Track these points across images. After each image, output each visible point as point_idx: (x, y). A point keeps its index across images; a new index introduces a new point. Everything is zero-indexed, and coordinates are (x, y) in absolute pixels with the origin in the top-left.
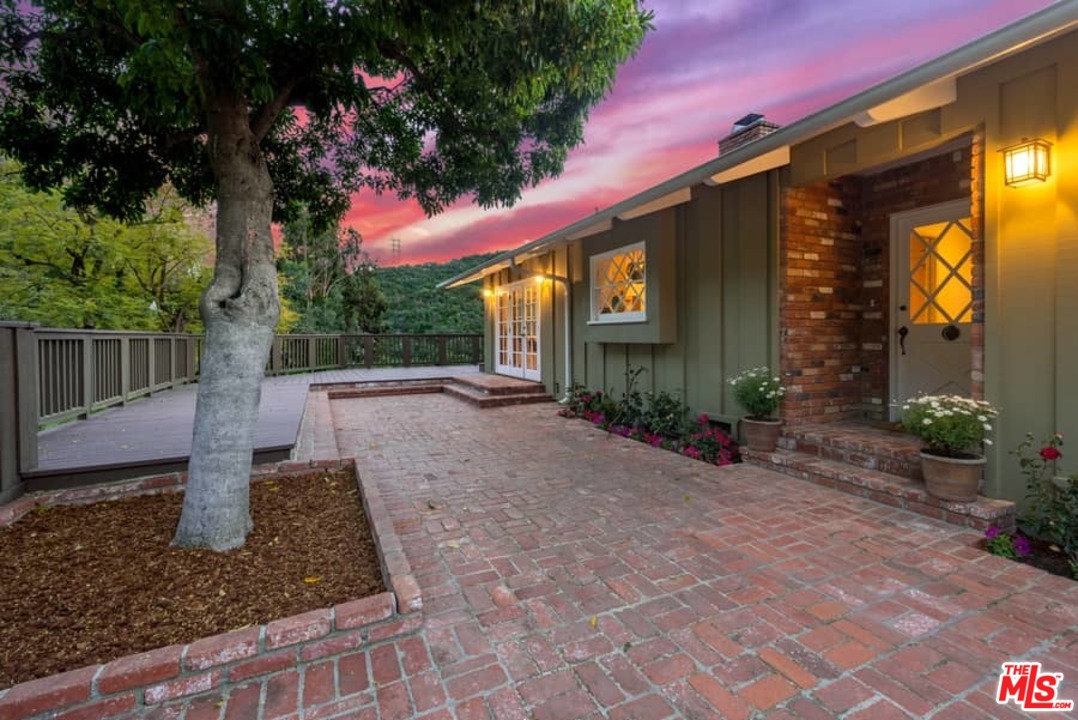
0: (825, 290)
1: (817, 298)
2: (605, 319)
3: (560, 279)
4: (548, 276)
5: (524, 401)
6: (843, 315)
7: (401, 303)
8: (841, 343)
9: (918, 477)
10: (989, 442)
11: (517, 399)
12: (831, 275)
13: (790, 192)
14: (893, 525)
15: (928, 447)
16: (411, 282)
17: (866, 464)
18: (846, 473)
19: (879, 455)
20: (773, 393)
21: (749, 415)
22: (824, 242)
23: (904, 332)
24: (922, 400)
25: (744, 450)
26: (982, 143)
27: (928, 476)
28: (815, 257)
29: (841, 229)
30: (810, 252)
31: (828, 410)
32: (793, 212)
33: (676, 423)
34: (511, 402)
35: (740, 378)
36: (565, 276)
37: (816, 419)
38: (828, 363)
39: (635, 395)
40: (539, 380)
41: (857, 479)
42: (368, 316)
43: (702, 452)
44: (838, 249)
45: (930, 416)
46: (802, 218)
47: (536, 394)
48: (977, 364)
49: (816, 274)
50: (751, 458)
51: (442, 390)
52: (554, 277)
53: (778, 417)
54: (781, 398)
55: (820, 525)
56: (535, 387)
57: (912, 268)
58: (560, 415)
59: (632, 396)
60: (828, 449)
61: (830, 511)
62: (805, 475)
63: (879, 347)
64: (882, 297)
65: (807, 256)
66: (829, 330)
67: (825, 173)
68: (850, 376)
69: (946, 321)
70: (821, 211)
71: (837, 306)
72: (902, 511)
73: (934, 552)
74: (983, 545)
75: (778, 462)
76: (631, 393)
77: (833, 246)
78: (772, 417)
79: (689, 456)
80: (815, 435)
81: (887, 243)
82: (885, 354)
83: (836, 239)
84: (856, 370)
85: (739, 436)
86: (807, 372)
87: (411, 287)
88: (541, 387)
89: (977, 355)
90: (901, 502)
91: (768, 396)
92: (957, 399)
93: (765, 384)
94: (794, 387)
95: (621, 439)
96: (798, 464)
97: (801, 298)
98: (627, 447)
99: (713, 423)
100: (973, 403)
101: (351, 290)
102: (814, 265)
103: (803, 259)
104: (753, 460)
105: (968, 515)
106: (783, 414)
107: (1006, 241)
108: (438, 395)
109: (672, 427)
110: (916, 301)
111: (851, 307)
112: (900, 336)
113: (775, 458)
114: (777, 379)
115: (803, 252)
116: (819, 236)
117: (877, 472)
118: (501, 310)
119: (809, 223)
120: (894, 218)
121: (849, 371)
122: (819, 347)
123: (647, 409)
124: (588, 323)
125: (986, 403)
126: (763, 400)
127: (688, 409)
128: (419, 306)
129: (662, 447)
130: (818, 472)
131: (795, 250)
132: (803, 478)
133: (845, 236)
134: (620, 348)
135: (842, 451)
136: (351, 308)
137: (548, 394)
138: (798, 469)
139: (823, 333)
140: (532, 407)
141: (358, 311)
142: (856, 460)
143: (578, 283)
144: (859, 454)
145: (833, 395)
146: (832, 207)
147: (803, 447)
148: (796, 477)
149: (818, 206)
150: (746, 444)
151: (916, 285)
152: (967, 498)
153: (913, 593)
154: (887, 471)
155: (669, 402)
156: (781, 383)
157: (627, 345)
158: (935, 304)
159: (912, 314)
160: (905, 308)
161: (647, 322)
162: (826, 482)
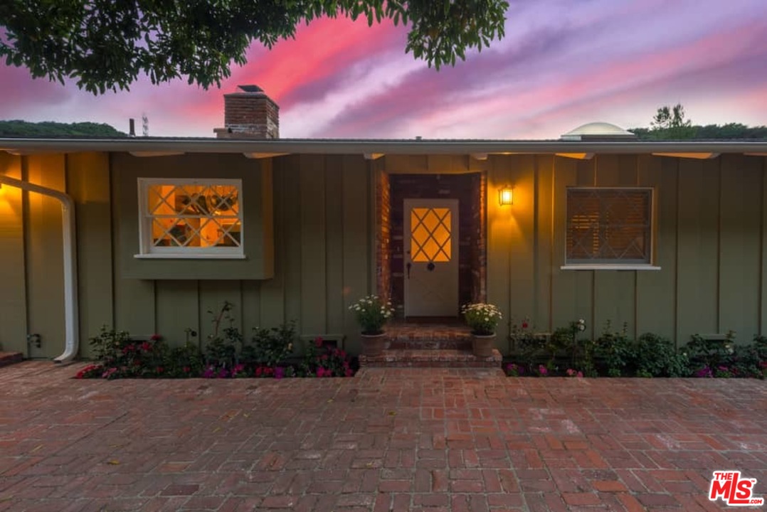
0: (388, 241)
1: (387, 247)
2: (164, 253)
6: (390, 256)
17: (435, 347)
18: (431, 356)
19: (441, 340)
22: (388, 210)
23: (409, 266)
28: (386, 219)
32: (383, 188)
36: (63, 190)
41: (442, 358)
43: (332, 370)
46: (384, 193)
50: (368, 362)
57: (413, 230)
60: (413, 343)
62: (410, 364)
63: (399, 275)
64: (401, 246)
69: (427, 260)
71: (389, 251)
74: (508, 374)
75: (391, 360)
79: (323, 376)
81: (403, 214)
82: (401, 279)
90: (465, 364)
96: (403, 358)
97: (384, 246)
102: (386, 224)
104: (371, 364)
105: (492, 360)
110: (414, 248)
112: (408, 268)
115: (384, 216)
120: (406, 201)
124: (136, 256)
129: (285, 376)
130: (419, 360)
132: (408, 366)
135: (420, 343)
138: (405, 361)
142: (429, 346)
143: (98, 203)
144: (431, 342)
147: (398, 345)
148: (404, 367)
154: (448, 349)
157: (199, 281)
158: (423, 251)
159: (413, 256)
160: (409, 252)
161: (246, 259)
162: (423, 364)
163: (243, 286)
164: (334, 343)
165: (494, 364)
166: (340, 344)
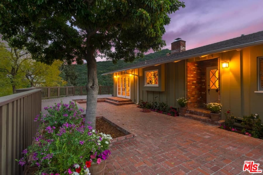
0: (195, 82)
1: (193, 84)
2: (148, 85)
3: (136, 75)
4: (133, 75)
5: (127, 104)
6: (198, 87)
7: (78, 75)
8: (198, 92)
9: (210, 117)
10: (221, 111)
11: (126, 103)
12: (196, 79)
13: (188, 63)
14: (206, 125)
15: (211, 112)
16: (81, 69)
17: (202, 115)
18: (198, 117)
19: (204, 114)
20: (185, 102)
21: (181, 106)
22: (194, 72)
23: (209, 90)
24: (210, 104)
25: (180, 113)
26: (219, 60)
27: (212, 117)
28: (193, 75)
29: (198, 70)
30: (192, 74)
31: (195, 105)
32: (189, 67)
33: (165, 108)
34: (124, 104)
35: (179, 99)
36: (138, 74)
37: (193, 107)
38: (195, 96)
39: (156, 102)
40: (130, 99)
41: (200, 118)
42: (73, 80)
43: (171, 114)
44: (197, 74)
45: (212, 106)
46: (190, 68)
47: (130, 102)
48: (219, 97)
49: (193, 79)
50: (181, 115)
51: (105, 101)
52: (134, 75)
53: (186, 107)
54: (186, 103)
55: (194, 125)
56: (130, 100)
57: (210, 77)
58: (137, 107)
59: (155, 103)
60: (195, 113)
61: (196, 124)
62: (191, 118)
63: (204, 93)
64: (205, 83)
65: (191, 75)
66: (195, 90)
67: (194, 60)
68: (199, 99)
69: (216, 88)
70: (194, 66)
71: (197, 85)
72: (208, 123)
73: (212, 129)
74: (219, 128)
76: (155, 102)
77: (196, 73)
78: (185, 107)
79: (169, 115)
80: (193, 110)
81: (206, 72)
82: (206, 94)
83: (196, 72)
84: (200, 97)
85: (178, 111)
86: (191, 98)
87: (81, 70)
88: (131, 101)
89: (219, 96)
91: (184, 103)
92: (216, 103)
93: (184, 100)
94: (189, 101)
95: (154, 112)
96: (190, 116)
97: (190, 83)
98: (155, 113)
99: (173, 108)
100: (218, 104)
101: (67, 72)
102: (193, 77)
103: (190, 76)
105: (217, 123)
106: (187, 106)
107: (223, 77)
108: (104, 102)
109: (164, 109)
110: (211, 84)
111: (200, 85)
112: (208, 91)
113: (186, 115)
114: (186, 100)
115: (190, 75)
116: (193, 71)
117: (203, 117)
118: (119, 81)
119: (192, 69)
120: (207, 68)
121: (199, 98)
122: (194, 93)
123: (159, 106)
124: (144, 86)
125: (220, 104)
126: (183, 104)
127: (167, 106)
128: (83, 76)
129: (163, 113)
130: (193, 117)
131: (189, 74)
133: (198, 71)
134: (152, 92)
135: (198, 113)
136: (67, 77)
137: (132, 102)
138: (190, 117)
139: (194, 90)
140: (130, 105)
141: (70, 78)
142: (200, 115)
143: (141, 76)
145: (196, 102)
146: (196, 66)
147: (191, 113)
149: (193, 66)
150: (180, 112)
151: (211, 81)
152: (218, 120)
153: (207, 134)
154: (206, 117)
155: (164, 104)
156: (187, 100)
157: (153, 91)
158: (214, 85)
159: (211, 87)
160: (209, 85)
161: (159, 87)
162: (195, 119)
163: (160, 93)
164: (176, 109)
165: (217, 124)
166: (177, 109)
